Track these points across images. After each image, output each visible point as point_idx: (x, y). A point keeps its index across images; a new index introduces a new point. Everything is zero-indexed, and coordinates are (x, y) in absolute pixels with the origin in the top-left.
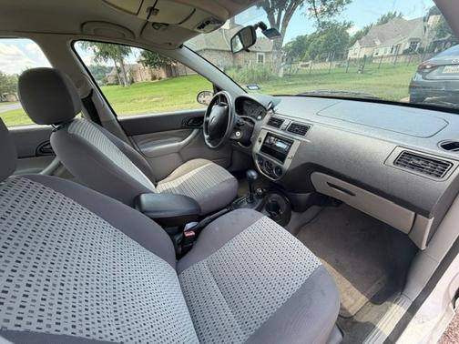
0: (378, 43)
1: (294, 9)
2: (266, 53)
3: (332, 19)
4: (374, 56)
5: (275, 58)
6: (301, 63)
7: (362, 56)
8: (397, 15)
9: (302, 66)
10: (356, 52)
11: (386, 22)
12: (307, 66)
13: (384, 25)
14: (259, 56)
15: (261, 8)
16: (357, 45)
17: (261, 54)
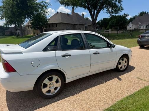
0: (140, 23)
1: (100, 11)
2: (89, 26)
3: (116, 15)
4: (139, 29)
5: (93, 28)
6: (106, 30)
7: (133, 29)
8: (146, 13)
9: (106, 32)
10: (131, 27)
11: (142, 15)
12: (109, 32)
13: (141, 16)
14: (86, 27)
15: (86, 9)
16: (131, 24)
17: (86, 26)
